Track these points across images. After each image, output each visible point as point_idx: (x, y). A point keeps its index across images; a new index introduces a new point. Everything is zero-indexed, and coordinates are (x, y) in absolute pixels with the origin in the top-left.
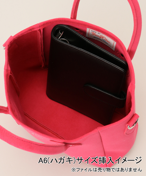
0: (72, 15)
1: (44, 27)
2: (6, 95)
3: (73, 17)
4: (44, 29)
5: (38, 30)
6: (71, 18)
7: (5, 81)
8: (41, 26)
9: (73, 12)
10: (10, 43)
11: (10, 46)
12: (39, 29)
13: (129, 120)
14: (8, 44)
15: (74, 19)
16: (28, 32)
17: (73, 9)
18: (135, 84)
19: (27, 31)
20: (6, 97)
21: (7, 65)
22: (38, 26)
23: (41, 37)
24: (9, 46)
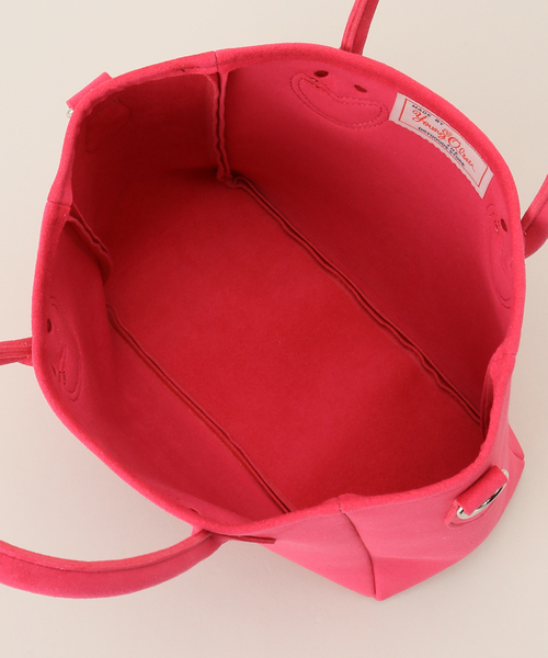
0: (346, 36)
1: (234, 69)
2: (33, 299)
3: (350, 44)
4: (231, 75)
5: (211, 75)
6: (344, 47)
7: (40, 244)
8: (224, 63)
9: (355, 25)
10: (93, 102)
11: (90, 111)
12: (214, 70)
13: (469, 488)
14: (82, 105)
15: (353, 52)
16: (173, 75)
17: (355, 11)
18: (515, 354)
19: (166, 73)
20: (33, 307)
21: (64, 185)
22: (213, 61)
23: (219, 97)
24: (85, 112)
